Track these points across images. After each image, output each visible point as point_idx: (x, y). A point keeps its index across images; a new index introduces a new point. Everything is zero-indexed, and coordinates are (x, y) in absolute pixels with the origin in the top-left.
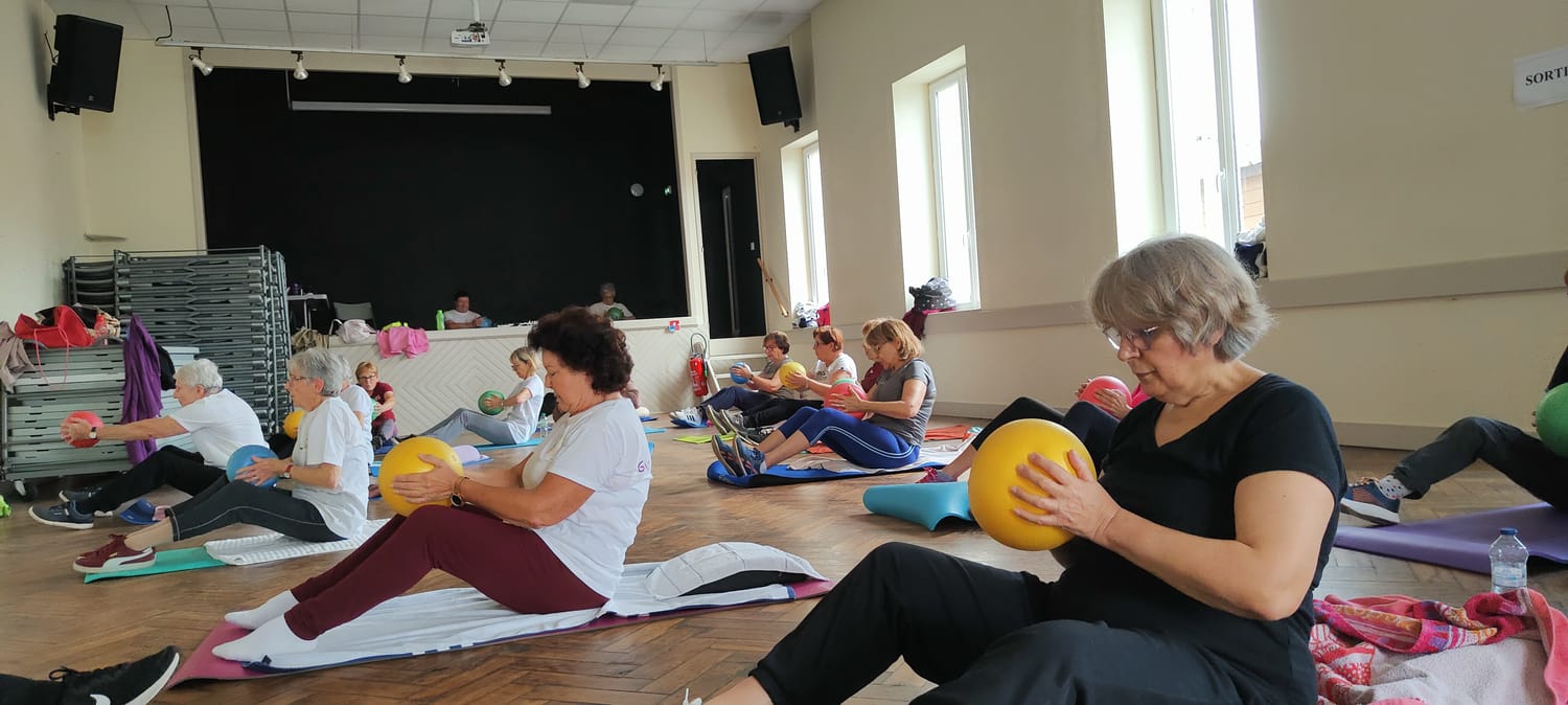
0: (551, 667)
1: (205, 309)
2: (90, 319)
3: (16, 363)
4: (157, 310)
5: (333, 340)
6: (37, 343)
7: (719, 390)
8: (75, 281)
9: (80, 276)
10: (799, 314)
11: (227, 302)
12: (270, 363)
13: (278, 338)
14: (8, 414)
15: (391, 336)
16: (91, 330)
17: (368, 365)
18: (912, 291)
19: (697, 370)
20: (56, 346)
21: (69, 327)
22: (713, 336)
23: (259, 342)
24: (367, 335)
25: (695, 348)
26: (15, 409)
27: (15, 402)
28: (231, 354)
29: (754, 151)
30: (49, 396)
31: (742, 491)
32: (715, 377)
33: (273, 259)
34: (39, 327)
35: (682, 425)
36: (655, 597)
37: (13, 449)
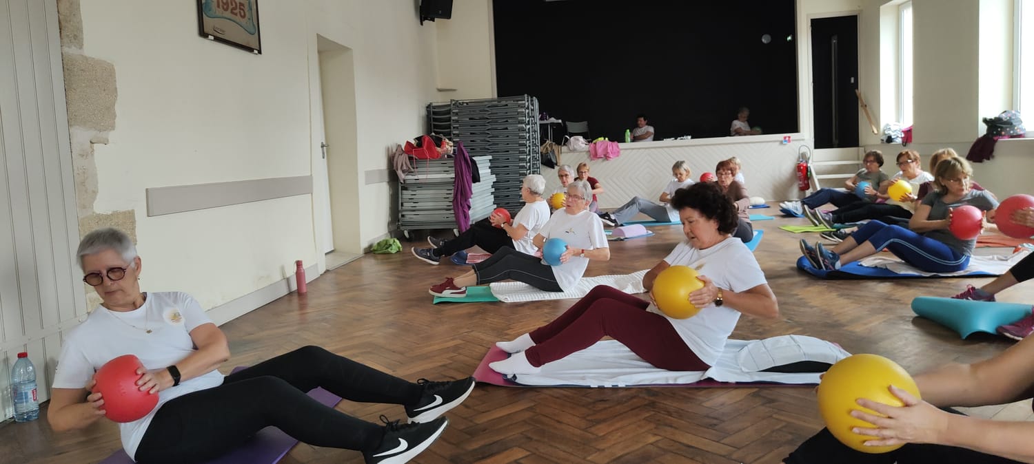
0: (668, 412)
1: (496, 133)
2: (439, 143)
3: (405, 168)
4: (471, 134)
5: (564, 148)
6: (414, 156)
7: (819, 189)
8: (433, 116)
9: (435, 113)
10: (886, 132)
11: (507, 129)
12: (528, 164)
13: (533, 149)
14: (402, 194)
15: (598, 146)
16: (438, 149)
17: (585, 165)
18: (985, 121)
19: (803, 173)
20: (423, 158)
21: (429, 148)
22: (817, 146)
23: (523, 152)
24: (584, 145)
25: (803, 156)
26: (404, 192)
27: (404, 188)
28: (508, 159)
29: (858, 8)
30: (420, 185)
31: (820, 282)
32: (816, 178)
33: (532, 101)
34: (415, 148)
35: (788, 214)
36: (741, 369)
37: (404, 213)
